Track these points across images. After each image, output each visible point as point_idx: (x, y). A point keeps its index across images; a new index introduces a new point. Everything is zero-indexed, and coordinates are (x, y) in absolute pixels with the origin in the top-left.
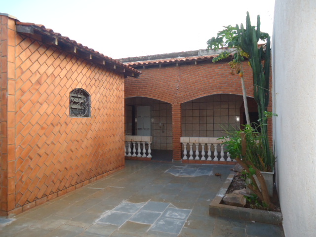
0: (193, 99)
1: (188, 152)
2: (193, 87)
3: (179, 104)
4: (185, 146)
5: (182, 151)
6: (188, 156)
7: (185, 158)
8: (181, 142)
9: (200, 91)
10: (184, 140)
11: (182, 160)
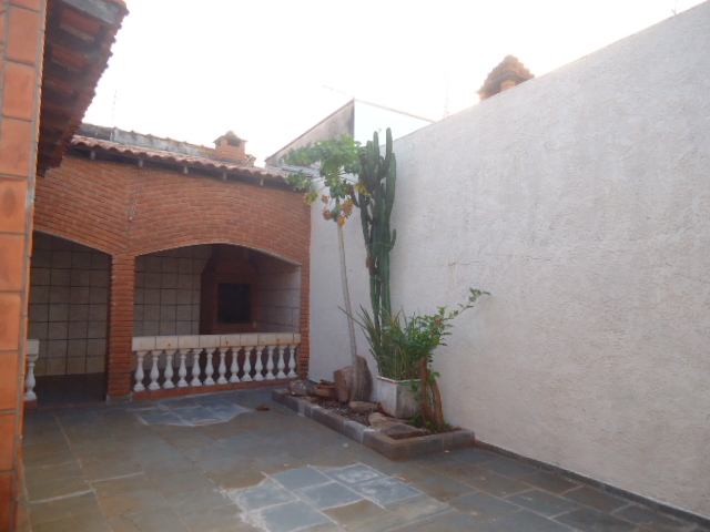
0: (167, 247)
1: (147, 372)
2: (169, 221)
3: (133, 258)
4: (140, 360)
5: (133, 373)
6: (147, 381)
7: (139, 387)
8: (134, 349)
9: (183, 233)
10: (140, 344)
11: (132, 394)
